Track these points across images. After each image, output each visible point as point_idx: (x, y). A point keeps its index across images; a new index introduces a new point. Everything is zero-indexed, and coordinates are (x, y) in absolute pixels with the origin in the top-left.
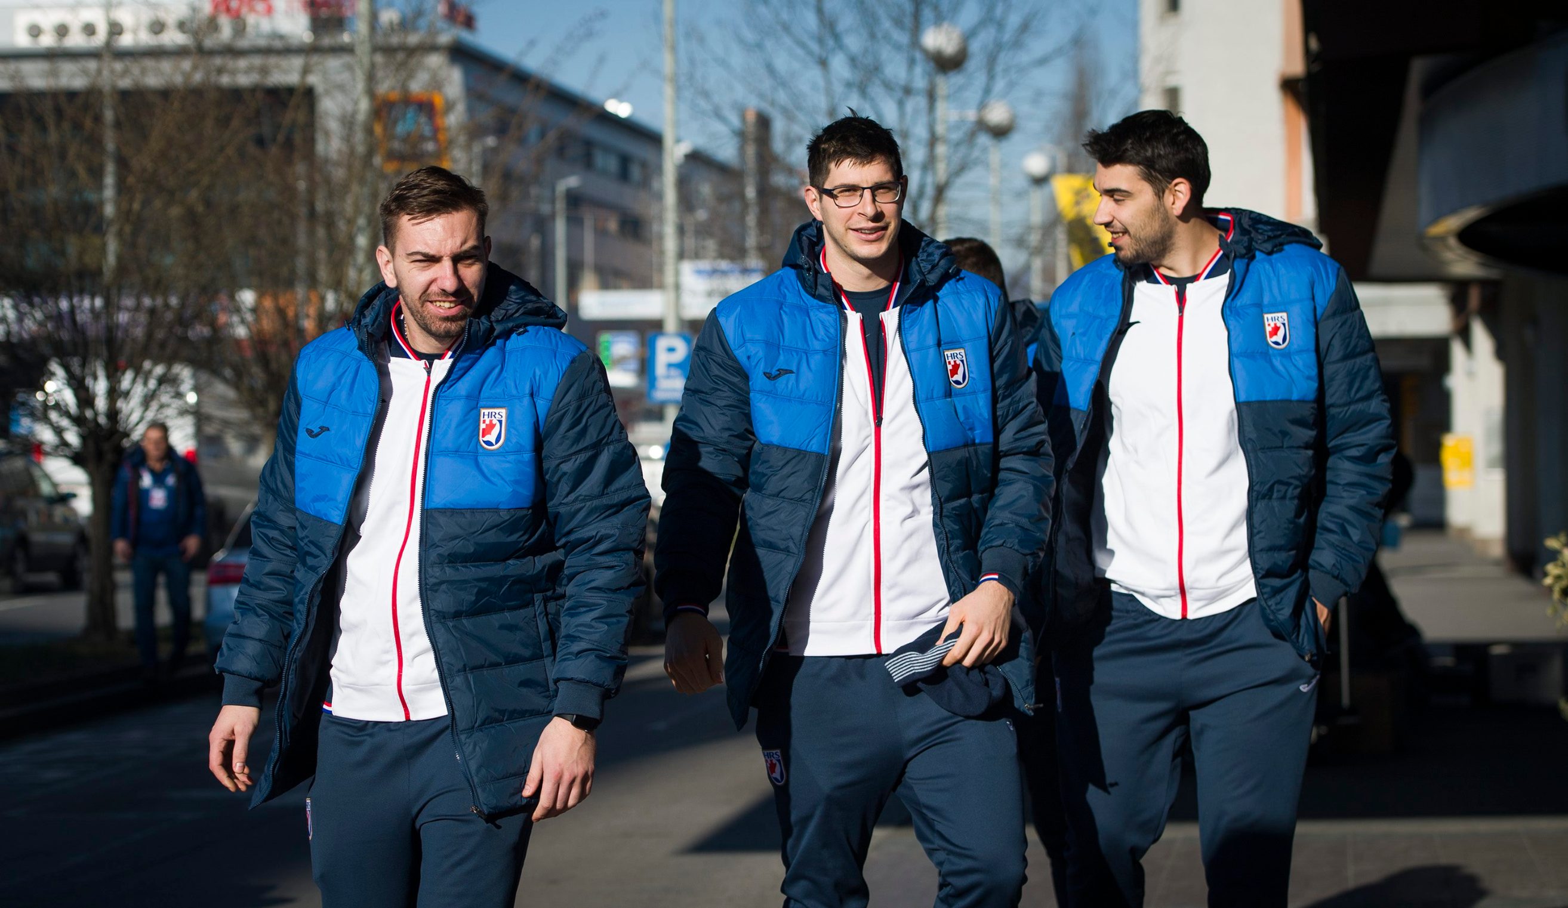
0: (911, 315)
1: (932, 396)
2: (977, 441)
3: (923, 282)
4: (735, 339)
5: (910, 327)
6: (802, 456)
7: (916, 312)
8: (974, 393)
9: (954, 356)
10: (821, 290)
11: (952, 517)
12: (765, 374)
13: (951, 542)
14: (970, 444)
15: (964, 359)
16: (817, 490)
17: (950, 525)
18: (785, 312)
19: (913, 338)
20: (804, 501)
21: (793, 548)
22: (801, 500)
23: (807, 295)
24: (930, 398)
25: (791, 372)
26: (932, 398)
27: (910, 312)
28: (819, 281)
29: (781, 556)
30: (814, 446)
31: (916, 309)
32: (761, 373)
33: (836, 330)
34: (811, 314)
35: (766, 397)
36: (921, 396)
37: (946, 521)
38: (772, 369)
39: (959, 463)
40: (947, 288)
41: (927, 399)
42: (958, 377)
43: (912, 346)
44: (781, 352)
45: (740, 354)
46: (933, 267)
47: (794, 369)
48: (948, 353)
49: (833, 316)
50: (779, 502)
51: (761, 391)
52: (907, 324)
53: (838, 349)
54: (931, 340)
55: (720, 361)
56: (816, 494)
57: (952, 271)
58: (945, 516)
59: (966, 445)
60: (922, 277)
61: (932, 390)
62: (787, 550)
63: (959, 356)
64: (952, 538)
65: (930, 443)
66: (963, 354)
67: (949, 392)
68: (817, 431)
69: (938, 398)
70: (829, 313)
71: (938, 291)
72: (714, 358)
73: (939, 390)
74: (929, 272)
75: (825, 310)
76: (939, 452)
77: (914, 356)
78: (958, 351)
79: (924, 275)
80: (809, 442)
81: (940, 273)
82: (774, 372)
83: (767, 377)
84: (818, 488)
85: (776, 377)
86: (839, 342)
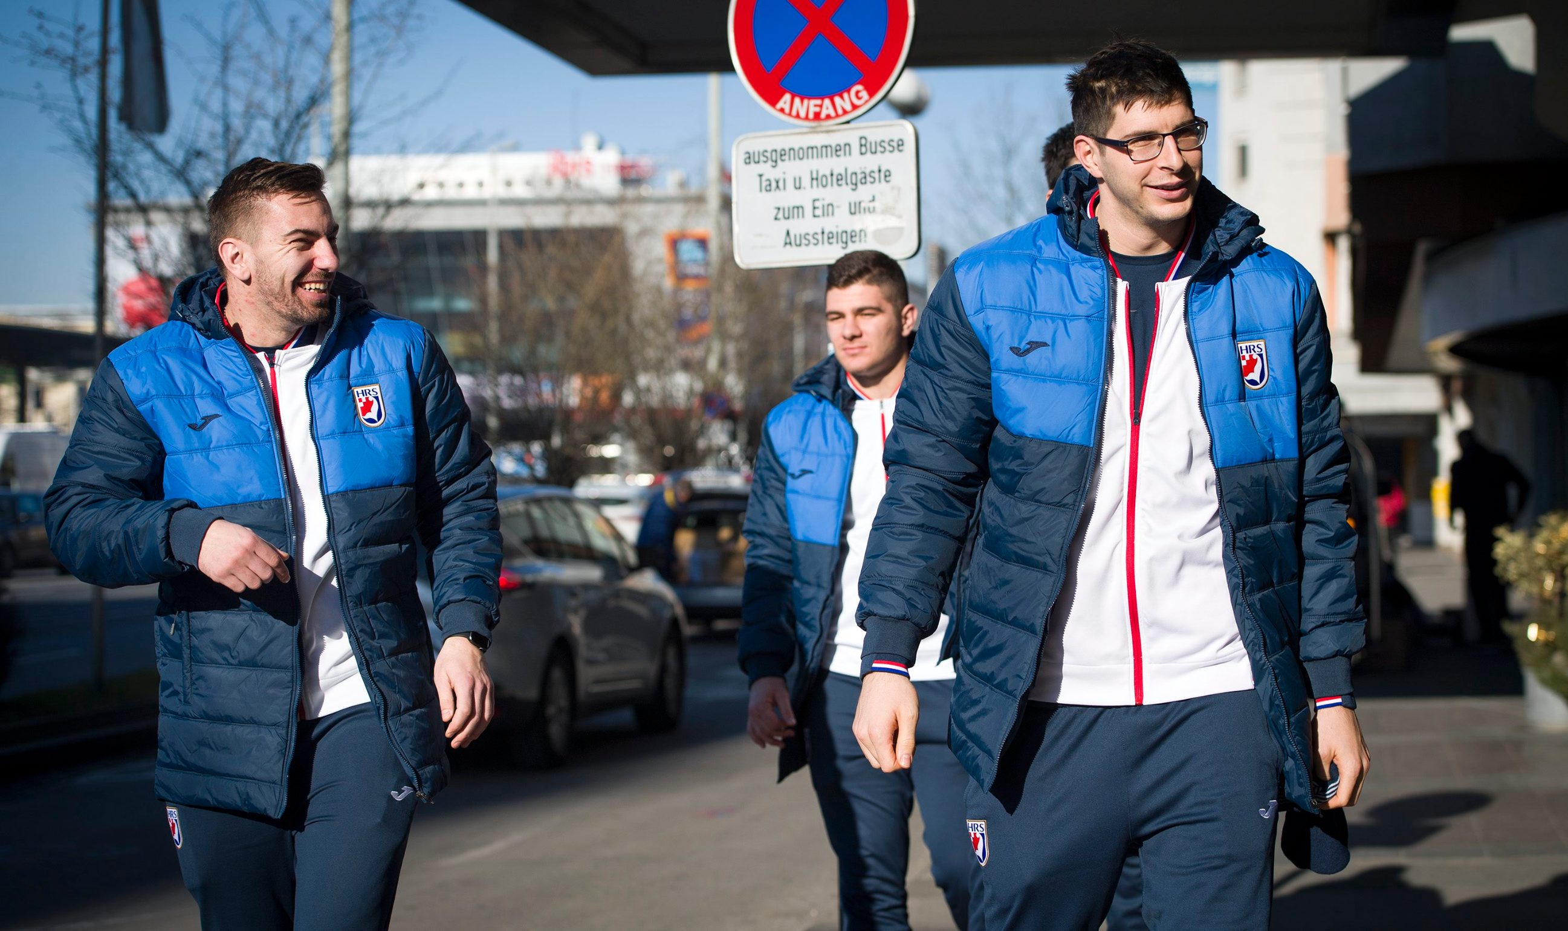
0: (1201, 295)
1: (1224, 398)
2: (1277, 456)
3: (1215, 254)
4: (972, 301)
5: (1200, 311)
6: (1061, 449)
7: (1207, 292)
8: (1273, 395)
9: (1251, 348)
10: (1084, 239)
11: (1245, 549)
12: (1011, 348)
13: (1246, 580)
14: (1268, 459)
15: (1264, 352)
16: (1080, 492)
17: (1246, 560)
18: (1038, 269)
19: (1203, 322)
20: (1064, 506)
21: (1053, 567)
22: (1059, 505)
23: (1067, 246)
24: (1220, 401)
25: (1045, 344)
26: (1223, 401)
27: (1200, 292)
28: (1083, 227)
29: (1037, 574)
30: (1077, 436)
31: (1207, 289)
32: (1006, 348)
33: (1103, 289)
34: (1073, 269)
35: (1014, 378)
36: (1210, 397)
37: (1239, 552)
38: (1020, 343)
39: (1256, 482)
40: (1246, 264)
41: (1217, 401)
42: (1255, 375)
43: (1200, 335)
44: (1032, 319)
45: (977, 322)
46: (1233, 237)
47: (1049, 342)
48: (1243, 345)
49: (1099, 271)
50: (1033, 508)
51: (1009, 371)
52: (1195, 307)
53: (1106, 313)
54: (1225, 328)
55: (951, 328)
56: (1079, 496)
57: (1256, 245)
58: (1240, 548)
59: (1264, 461)
60: (1217, 249)
61: (1224, 390)
62: (1044, 568)
63: (1256, 349)
64: (1248, 576)
65: (1219, 456)
66: (1263, 347)
67: (1242, 396)
68: (1080, 417)
69: (1231, 401)
70: (1094, 268)
71: (1235, 267)
72: (945, 324)
73: (1231, 392)
74: (1227, 243)
75: (1089, 264)
76: (1230, 468)
77: (1202, 348)
78: (1255, 344)
79: (1219, 247)
80: (1070, 430)
81: (1239, 245)
82: (1023, 346)
83: (1017, 354)
84: (1082, 489)
85: (1027, 351)
86: (1106, 305)
